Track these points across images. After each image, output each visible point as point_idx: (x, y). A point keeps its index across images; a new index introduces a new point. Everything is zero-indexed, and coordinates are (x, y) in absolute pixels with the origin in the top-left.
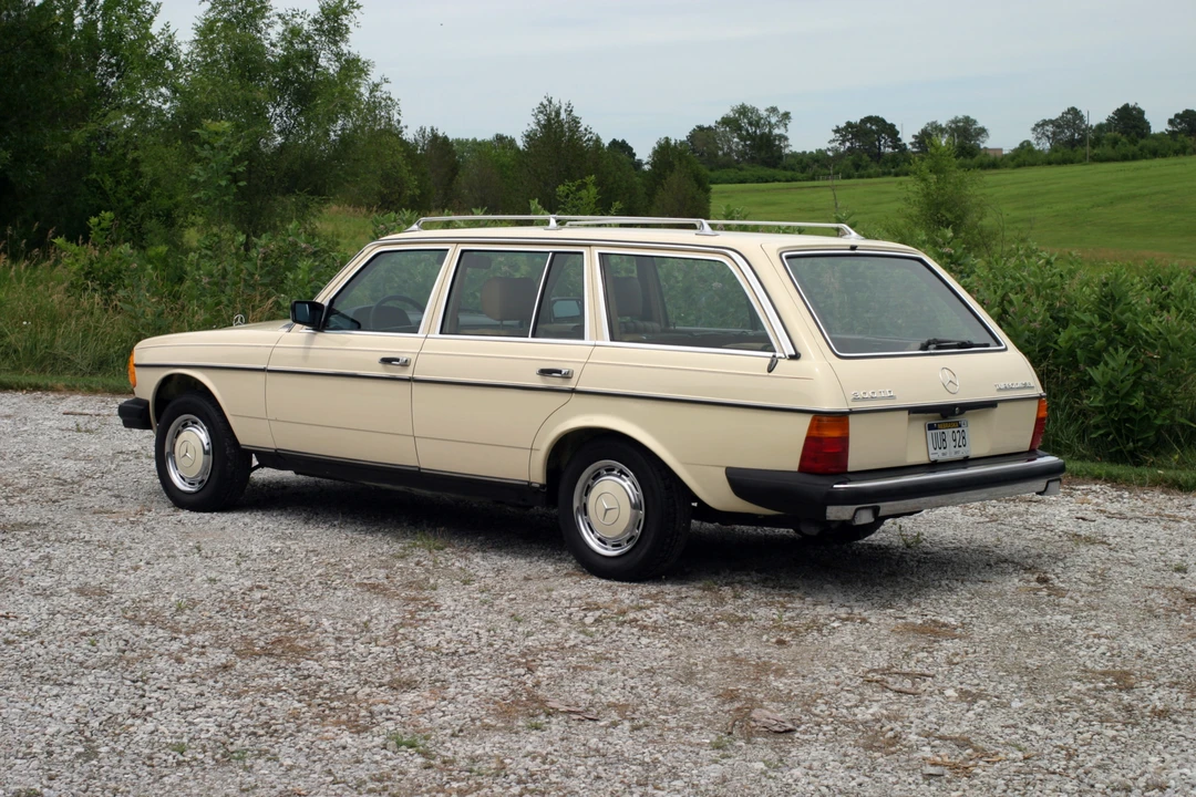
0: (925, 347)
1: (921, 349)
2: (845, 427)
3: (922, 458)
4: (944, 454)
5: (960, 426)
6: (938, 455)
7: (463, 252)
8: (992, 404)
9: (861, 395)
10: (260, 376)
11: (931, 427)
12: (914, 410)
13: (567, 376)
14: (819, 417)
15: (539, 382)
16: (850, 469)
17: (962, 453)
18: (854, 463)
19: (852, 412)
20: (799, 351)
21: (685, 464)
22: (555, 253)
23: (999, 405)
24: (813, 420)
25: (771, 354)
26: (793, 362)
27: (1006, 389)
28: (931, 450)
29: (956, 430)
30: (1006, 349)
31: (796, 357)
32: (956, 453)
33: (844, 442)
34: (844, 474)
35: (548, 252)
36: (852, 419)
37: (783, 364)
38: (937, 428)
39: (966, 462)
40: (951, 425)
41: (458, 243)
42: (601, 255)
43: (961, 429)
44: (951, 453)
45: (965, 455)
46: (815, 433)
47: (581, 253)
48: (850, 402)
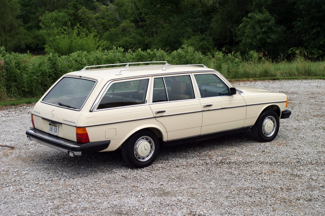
4: (51, 132)
5: (56, 127)
6: (50, 132)
11: (50, 124)
17: (56, 134)
29: (55, 127)
32: (54, 133)
38: (51, 125)
40: (54, 126)
43: (56, 128)
44: (53, 133)
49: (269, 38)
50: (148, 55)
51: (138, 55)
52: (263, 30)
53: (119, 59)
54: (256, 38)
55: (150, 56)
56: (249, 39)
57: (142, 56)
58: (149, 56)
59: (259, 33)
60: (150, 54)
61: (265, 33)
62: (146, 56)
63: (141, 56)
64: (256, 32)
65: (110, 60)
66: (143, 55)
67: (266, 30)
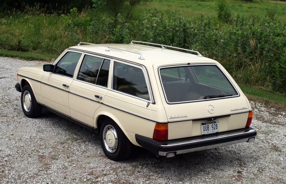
0: (205, 98)
1: (204, 99)
2: (167, 127)
3: (198, 133)
4: (207, 132)
5: (215, 123)
6: (206, 133)
7: (85, 55)
8: (229, 116)
9: (173, 116)
10: (40, 83)
11: (203, 124)
12: (194, 120)
13: (101, 98)
14: (158, 124)
15: (95, 99)
16: (168, 139)
17: (215, 131)
18: (170, 137)
19: (168, 122)
20: (156, 101)
21: (126, 130)
22: (105, 59)
23: (231, 116)
24: (156, 124)
25: (148, 101)
26: (153, 105)
27: (235, 110)
28: (203, 131)
29: (213, 124)
30: (239, 96)
31: (154, 103)
32: (213, 131)
33: (167, 131)
34: (166, 141)
35: (103, 59)
36: (169, 124)
37: (151, 105)
38: (205, 124)
39: (217, 134)
40: (211, 123)
41: (84, 52)
42: (114, 62)
43: (215, 124)
44: (211, 131)
45: (217, 132)
46: (157, 129)
47: (110, 60)
48: (168, 119)
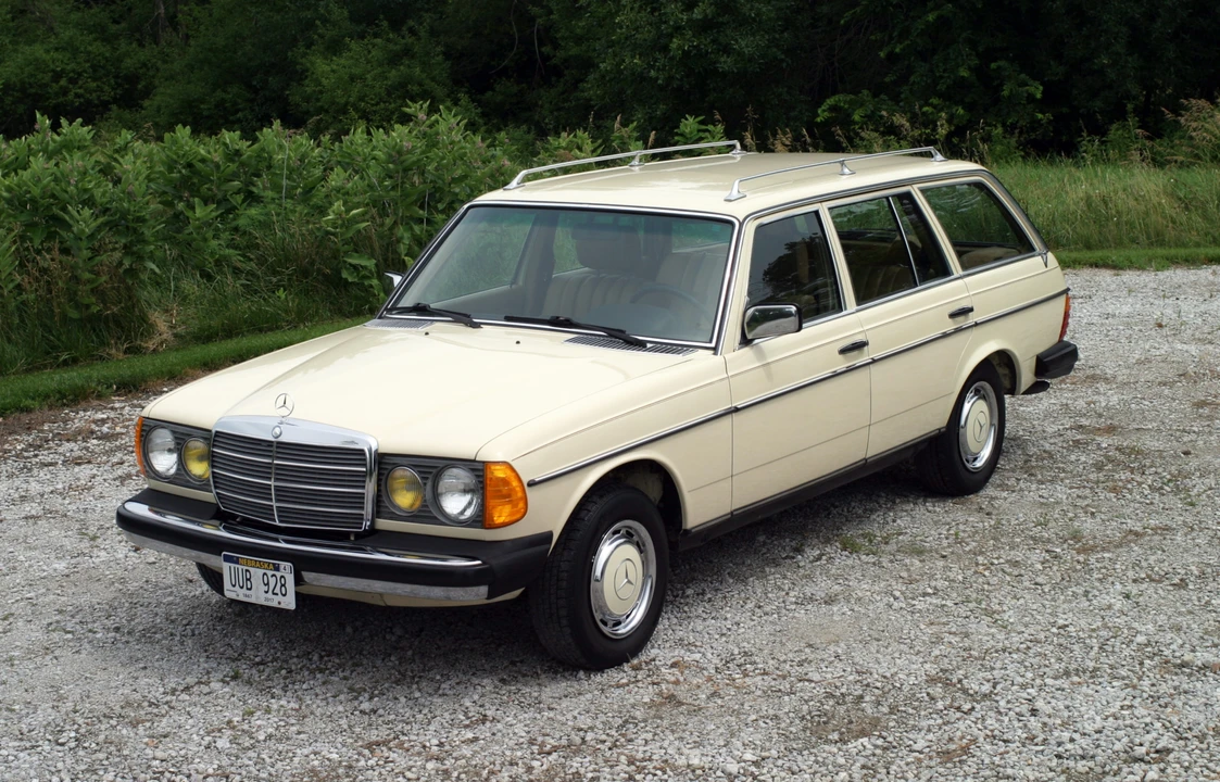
49: (727, 50)
50: (232, 161)
51: (176, 162)
52: (697, 14)
53: (86, 190)
54: (665, 49)
55: (242, 164)
56: (633, 57)
57: (199, 166)
58: (233, 167)
59: (678, 29)
60: (238, 153)
61: (705, 26)
62: (217, 166)
63: (189, 165)
64: (665, 22)
65: (33, 201)
66: (203, 160)
67: (710, 17)
